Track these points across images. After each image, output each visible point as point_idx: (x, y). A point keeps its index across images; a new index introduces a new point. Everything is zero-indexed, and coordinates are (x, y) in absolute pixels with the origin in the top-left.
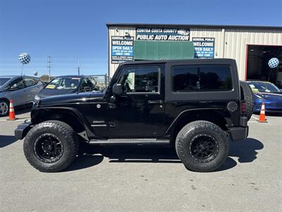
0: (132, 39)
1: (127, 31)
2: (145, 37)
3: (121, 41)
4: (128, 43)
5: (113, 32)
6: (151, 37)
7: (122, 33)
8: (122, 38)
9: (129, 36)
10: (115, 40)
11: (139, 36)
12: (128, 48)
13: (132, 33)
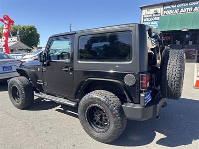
0: (159, 15)
1: (155, 9)
2: (171, 12)
3: (150, 18)
4: (156, 19)
5: (144, 12)
6: (176, 11)
7: (152, 11)
8: (151, 16)
9: (157, 13)
10: (146, 18)
11: (165, 12)
12: (156, 23)
13: (160, 10)
